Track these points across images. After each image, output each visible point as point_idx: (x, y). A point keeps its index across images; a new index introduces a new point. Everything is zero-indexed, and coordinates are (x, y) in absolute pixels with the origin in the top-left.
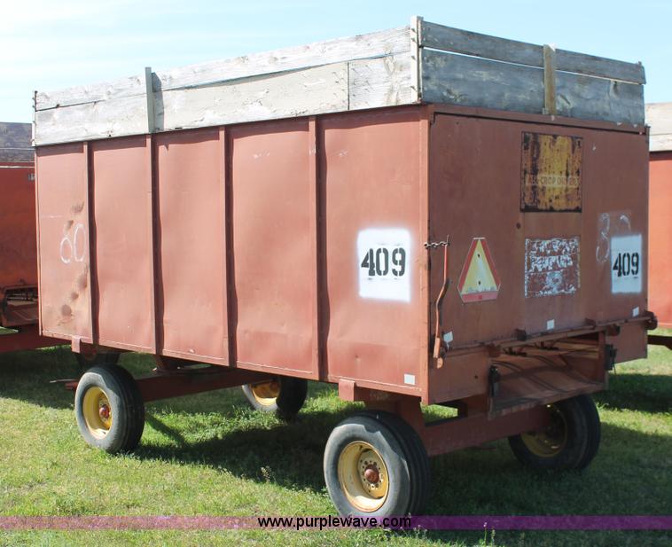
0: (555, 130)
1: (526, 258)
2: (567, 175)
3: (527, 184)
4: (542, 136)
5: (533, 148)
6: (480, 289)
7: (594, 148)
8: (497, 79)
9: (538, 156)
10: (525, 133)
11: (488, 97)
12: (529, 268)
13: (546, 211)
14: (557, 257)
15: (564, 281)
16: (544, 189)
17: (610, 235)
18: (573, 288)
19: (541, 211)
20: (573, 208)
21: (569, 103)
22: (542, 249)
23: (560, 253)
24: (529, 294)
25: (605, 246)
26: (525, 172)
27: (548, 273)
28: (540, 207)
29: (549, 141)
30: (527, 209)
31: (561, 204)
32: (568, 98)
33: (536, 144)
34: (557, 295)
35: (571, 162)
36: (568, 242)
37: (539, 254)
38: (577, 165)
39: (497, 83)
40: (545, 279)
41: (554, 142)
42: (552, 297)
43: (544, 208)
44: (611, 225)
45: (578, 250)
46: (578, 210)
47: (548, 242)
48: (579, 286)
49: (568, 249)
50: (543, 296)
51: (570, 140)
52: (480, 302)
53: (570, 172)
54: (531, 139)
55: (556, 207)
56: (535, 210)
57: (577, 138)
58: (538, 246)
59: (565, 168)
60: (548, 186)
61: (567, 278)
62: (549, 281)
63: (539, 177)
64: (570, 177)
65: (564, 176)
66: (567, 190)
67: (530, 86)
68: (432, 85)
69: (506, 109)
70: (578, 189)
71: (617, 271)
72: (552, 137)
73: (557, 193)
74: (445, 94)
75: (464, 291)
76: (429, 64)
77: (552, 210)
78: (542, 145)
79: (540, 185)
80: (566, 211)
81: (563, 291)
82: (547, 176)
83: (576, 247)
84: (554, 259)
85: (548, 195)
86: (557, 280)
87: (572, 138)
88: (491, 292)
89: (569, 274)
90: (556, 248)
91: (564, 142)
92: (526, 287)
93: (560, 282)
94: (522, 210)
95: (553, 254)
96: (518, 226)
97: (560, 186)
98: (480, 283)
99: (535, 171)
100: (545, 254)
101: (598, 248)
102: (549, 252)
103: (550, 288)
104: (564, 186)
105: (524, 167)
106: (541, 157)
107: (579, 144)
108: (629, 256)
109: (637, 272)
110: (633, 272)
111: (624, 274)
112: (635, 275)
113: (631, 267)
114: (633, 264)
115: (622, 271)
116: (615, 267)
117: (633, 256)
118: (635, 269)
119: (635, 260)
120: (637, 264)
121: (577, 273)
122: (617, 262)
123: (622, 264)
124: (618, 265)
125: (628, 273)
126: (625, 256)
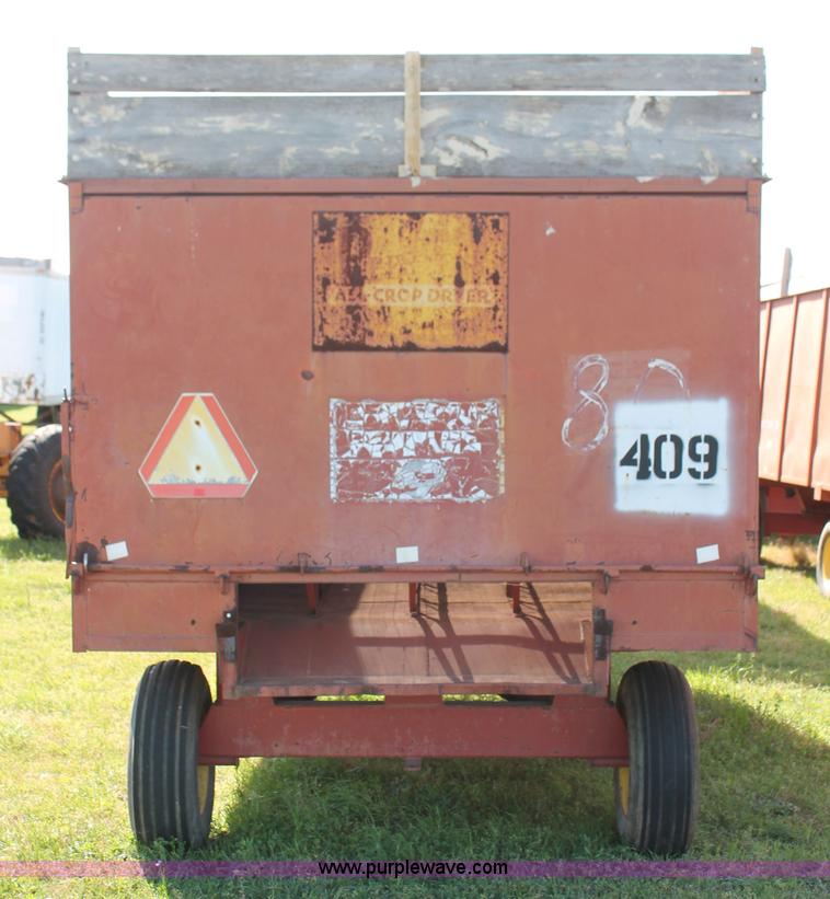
0: (417, 204)
1: (333, 432)
2: (459, 282)
3: (332, 301)
4: (371, 218)
5: (348, 240)
6: (199, 478)
7: (550, 231)
8: (265, 126)
9: (364, 252)
10: (321, 214)
11: (236, 158)
12: (343, 444)
13: (393, 349)
14: (431, 434)
15: (449, 478)
16: (384, 312)
17: (611, 397)
18: (481, 494)
19: (379, 349)
20: (480, 344)
21: (486, 152)
22: (383, 417)
23: (438, 427)
24: (341, 495)
25: (592, 420)
26: (326, 282)
27: (402, 462)
28: (369, 342)
29: (397, 225)
30: (331, 346)
31: (446, 336)
32: (480, 140)
33: (356, 228)
34: (426, 504)
35: (471, 261)
36: (466, 408)
37: (372, 424)
38: (490, 263)
39: (263, 133)
40: (391, 473)
41: (412, 227)
42: (411, 505)
43: (386, 343)
44: (612, 377)
45: (500, 423)
46: (493, 348)
47: (401, 405)
48: (502, 490)
49: (466, 421)
50: (383, 503)
51: (466, 220)
52: (196, 504)
53: (467, 276)
54: (342, 221)
55: (421, 343)
56: (361, 347)
57: (487, 215)
58: (368, 409)
59: (454, 272)
60: (396, 305)
61: (461, 473)
62: (404, 475)
63: (367, 289)
64: (467, 287)
65: (449, 285)
66: (459, 310)
67: (361, 130)
68: (87, 151)
69: (290, 176)
70: (496, 309)
71: (634, 470)
72: (405, 217)
73: (426, 317)
74: (124, 162)
75: (156, 478)
76: (86, 118)
77: (410, 347)
78: (377, 236)
79: (372, 303)
80: (458, 349)
81: (448, 496)
82: (395, 286)
83: (492, 417)
84: (419, 437)
85: (396, 323)
86: (430, 476)
87: (472, 216)
88: (231, 486)
89: (468, 469)
90: (427, 417)
91: (447, 229)
92: (333, 485)
93: (440, 477)
94: (316, 348)
95: (422, 427)
96: (307, 376)
97: (438, 304)
98: (198, 468)
99: (355, 278)
100: (392, 426)
101: (567, 423)
102: (404, 423)
103: (407, 489)
104: (452, 305)
105: (320, 272)
106: (373, 253)
107: (496, 224)
108: (676, 440)
109: (710, 473)
110: (694, 473)
111: (661, 475)
112: (702, 480)
113: (687, 463)
114: (695, 457)
115: (651, 469)
116: (628, 460)
117: (695, 440)
118: (703, 467)
119: (703, 449)
120: (712, 458)
121: (495, 465)
122: (633, 450)
123: (651, 455)
124: (637, 456)
125: (676, 473)
126: (662, 439)
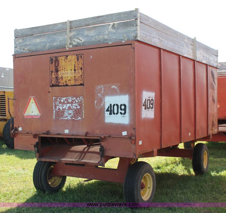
0: (67, 54)
1: (54, 104)
2: (75, 70)
3: (53, 76)
4: (59, 57)
5: (55, 63)
6: (32, 114)
7: (91, 57)
8: (44, 40)
9: (58, 65)
10: (51, 57)
11: (39, 47)
12: (56, 108)
13: (64, 86)
14: (71, 104)
15: (74, 114)
16: (62, 78)
17: (104, 95)
18: (80, 118)
19: (61, 86)
20: (79, 84)
21: (81, 40)
22: (62, 101)
23: (72, 103)
24: (55, 118)
25: (101, 100)
26: (52, 72)
27: (66, 111)
28: (60, 84)
29: (64, 58)
30: (53, 86)
31: (73, 82)
32: (80, 38)
33: (57, 61)
34: (70, 120)
35: (77, 65)
36: (77, 98)
37: (60, 103)
38: (80, 66)
39: (44, 42)
40: (64, 113)
41: (66, 59)
42: (67, 120)
43: (62, 85)
44: (104, 90)
45: (83, 102)
46: (81, 85)
47: (65, 98)
48: (84, 117)
49: (77, 101)
50: (62, 120)
51: (76, 56)
52: (32, 119)
53: (76, 69)
54: (54, 59)
55: (69, 84)
56: (58, 86)
57: (79, 55)
58: (60, 99)
59: (74, 68)
60: (64, 76)
61: (76, 113)
62: (66, 114)
63: (59, 73)
64: (76, 71)
65: (73, 71)
66: (75, 77)
67: (59, 39)
68: (17, 49)
69: (48, 50)
70: (82, 76)
71: (109, 112)
72: (65, 57)
73: (69, 78)
74: (22, 50)
75: (26, 114)
77: (67, 85)
78: (60, 61)
79: (60, 76)
80: (75, 85)
81: (74, 118)
82: (64, 72)
83: (81, 100)
84: (69, 105)
85: (64, 79)
86: (71, 114)
87: (77, 55)
88: (37, 116)
90: (70, 101)
91: (72, 58)
92: (54, 115)
93: (72, 114)
94: (50, 86)
95: (69, 103)
96: (49, 92)
97: (71, 75)
98: (32, 112)
99: (57, 71)
100: (64, 103)
101: (96, 101)
102: (66, 102)
103: (67, 117)
104: (74, 75)
105: (51, 70)
106: (60, 65)
107: (81, 56)
108: (117, 105)
109: (125, 113)
110: (121, 113)
111: (114, 114)
112: (123, 115)
113: (120, 111)
114: (121, 109)
115: (112, 112)
116: (107, 110)
117: (121, 105)
118: (123, 112)
119: (123, 107)
120: (125, 110)
121: (82, 111)
122: (108, 108)
123: (112, 109)
124: (109, 109)
125: (117, 113)
126: (114, 105)
